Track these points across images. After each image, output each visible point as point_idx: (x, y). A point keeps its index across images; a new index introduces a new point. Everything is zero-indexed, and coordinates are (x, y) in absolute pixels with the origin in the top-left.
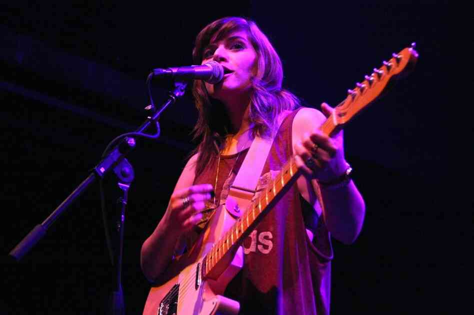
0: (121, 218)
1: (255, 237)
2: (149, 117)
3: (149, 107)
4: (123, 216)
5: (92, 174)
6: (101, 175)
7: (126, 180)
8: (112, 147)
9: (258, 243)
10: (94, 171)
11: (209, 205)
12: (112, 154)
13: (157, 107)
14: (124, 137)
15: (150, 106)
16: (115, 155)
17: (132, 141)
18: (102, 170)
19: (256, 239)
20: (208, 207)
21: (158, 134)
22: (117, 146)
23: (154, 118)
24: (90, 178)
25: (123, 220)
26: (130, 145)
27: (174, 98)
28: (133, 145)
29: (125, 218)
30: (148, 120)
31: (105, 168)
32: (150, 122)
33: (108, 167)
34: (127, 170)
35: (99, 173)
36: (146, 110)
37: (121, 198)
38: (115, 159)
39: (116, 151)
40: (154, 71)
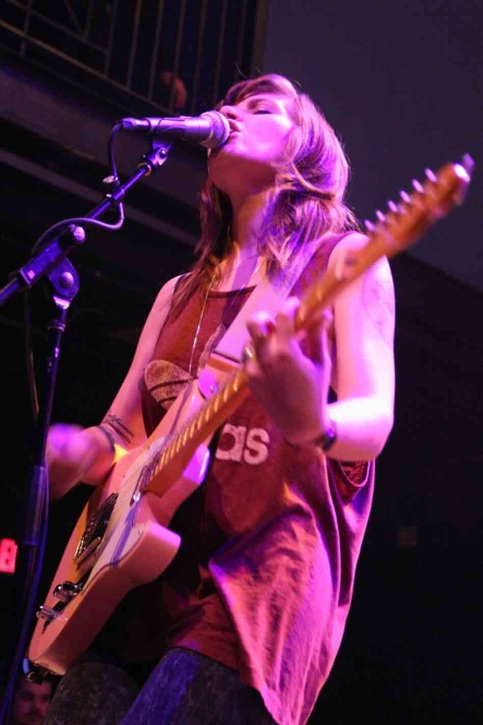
0: (54, 352)
1: (242, 438)
2: (109, 195)
3: (110, 180)
4: (57, 350)
5: (15, 279)
6: (28, 282)
7: (66, 293)
8: (48, 240)
9: (245, 447)
10: (19, 276)
12: (47, 250)
13: (124, 179)
14: (69, 223)
15: (112, 177)
16: (52, 251)
17: (80, 232)
18: (31, 275)
19: (243, 442)
20: (178, 377)
21: (121, 222)
22: (56, 238)
23: (116, 197)
24: (11, 286)
25: (56, 355)
26: (77, 238)
27: (149, 166)
28: (81, 239)
29: (60, 353)
30: (105, 200)
31: (35, 272)
32: (109, 203)
33: (40, 270)
34: (69, 276)
35: (26, 279)
36: (105, 183)
37: (56, 320)
38: (52, 259)
39: (55, 245)
40: (123, 121)
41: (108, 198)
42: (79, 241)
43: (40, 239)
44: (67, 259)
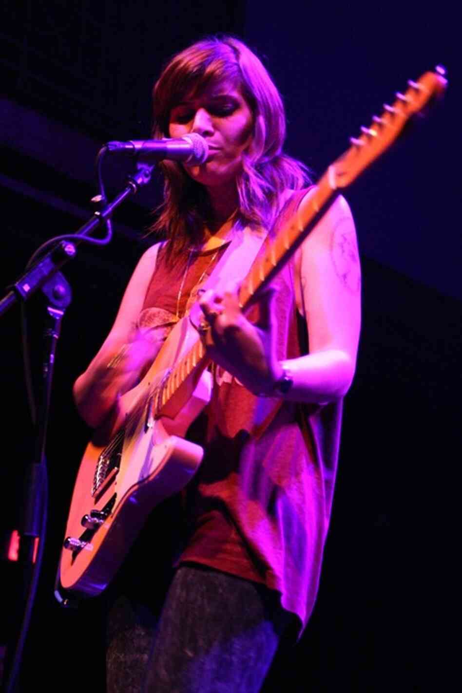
0: (49, 358)
2: (97, 213)
3: (98, 198)
4: (52, 356)
5: (12, 292)
6: (24, 295)
7: (59, 303)
8: (43, 253)
10: (15, 289)
11: (168, 317)
12: (41, 265)
13: (110, 197)
14: (60, 240)
15: (100, 196)
16: (45, 266)
17: (70, 249)
18: (26, 288)
20: (168, 320)
21: (109, 238)
22: (49, 254)
23: (104, 215)
24: (8, 299)
25: (52, 361)
26: (68, 253)
27: (134, 186)
28: (72, 254)
29: (56, 359)
30: (95, 217)
31: (30, 285)
32: (98, 220)
33: (35, 284)
34: (62, 289)
35: (22, 292)
36: (93, 202)
37: (51, 329)
38: (46, 273)
39: (48, 260)
40: (108, 145)
41: (96, 215)
42: (71, 256)
43: (35, 255)
44: (60, 274)
